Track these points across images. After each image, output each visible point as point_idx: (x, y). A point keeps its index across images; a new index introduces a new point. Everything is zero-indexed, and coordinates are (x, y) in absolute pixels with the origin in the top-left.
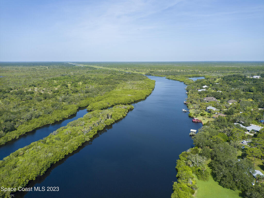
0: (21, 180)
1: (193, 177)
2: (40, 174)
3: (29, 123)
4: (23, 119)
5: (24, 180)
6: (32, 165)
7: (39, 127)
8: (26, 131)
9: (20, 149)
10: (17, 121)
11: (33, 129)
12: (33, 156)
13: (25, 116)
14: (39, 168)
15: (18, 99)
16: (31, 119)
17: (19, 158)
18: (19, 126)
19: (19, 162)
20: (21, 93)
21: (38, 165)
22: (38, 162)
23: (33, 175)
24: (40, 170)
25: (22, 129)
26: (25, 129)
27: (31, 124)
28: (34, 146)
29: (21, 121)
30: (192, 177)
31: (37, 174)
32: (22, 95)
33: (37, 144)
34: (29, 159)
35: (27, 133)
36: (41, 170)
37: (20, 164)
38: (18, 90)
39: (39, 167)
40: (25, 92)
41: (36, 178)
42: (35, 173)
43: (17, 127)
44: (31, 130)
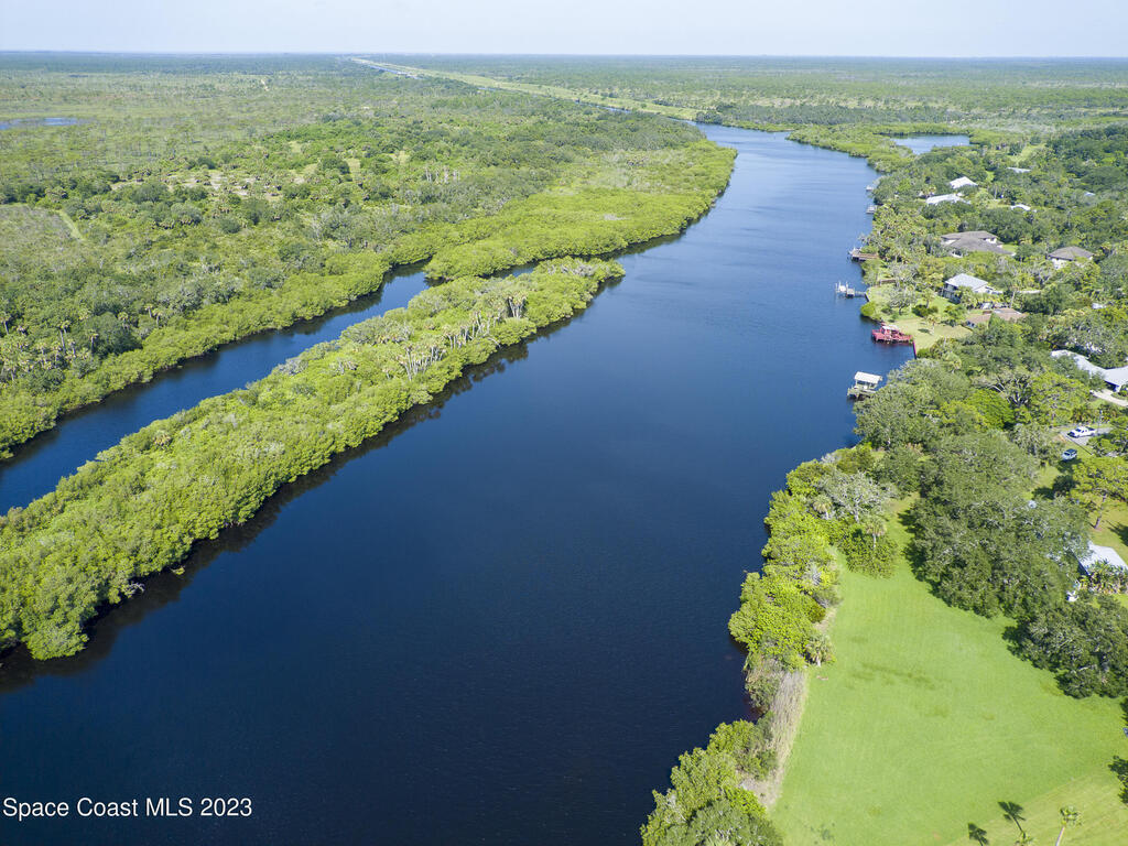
0: (165, 536)
1: (829, 559)
2: (236, 516)
3: (192, 321)
4: (166, 304)
5: (175, 537)
6: (205, 483)
7: (231, 341)
8: (180, 355)
9: (156, 424)
10: (143, 312)
11: (208, 347)
12: (205, 451)
13: (172, 293)
14: (230, 497)
15: (145, 219)
16: (197, 306)
17: (153, 455)
18: (150, 331)
19: (153, 470)
20: (155, 196)
21: (226, 486)
22: (226, 473)
23: (207, 521)
24: (233, 504)
25: (165, 344)
26: (175, 346)
27: (199, 326)
28: (211, 415)
29: (160, 312)
30: (823, 558)
31: (223, 518)
32: (159, 205)
33: (221, 408)
34: (192, 460)
35: (182, 361)
36: (239, 502)
37: (157, 478)
38: (142, 180)
39: (231, 492)
40: (171, 189)
41: (220, 530)
42: (217, 514)
43: (143, 338)
44: (200, 351)
